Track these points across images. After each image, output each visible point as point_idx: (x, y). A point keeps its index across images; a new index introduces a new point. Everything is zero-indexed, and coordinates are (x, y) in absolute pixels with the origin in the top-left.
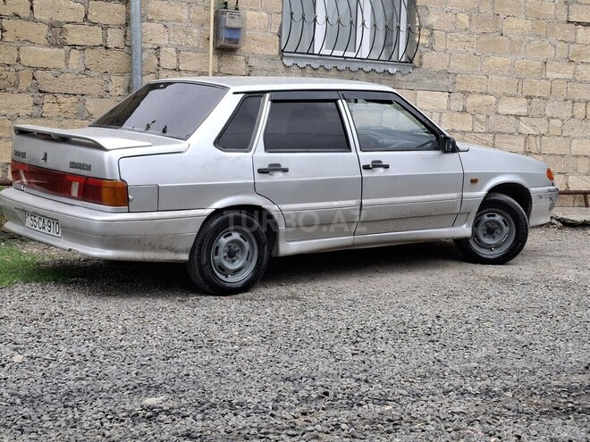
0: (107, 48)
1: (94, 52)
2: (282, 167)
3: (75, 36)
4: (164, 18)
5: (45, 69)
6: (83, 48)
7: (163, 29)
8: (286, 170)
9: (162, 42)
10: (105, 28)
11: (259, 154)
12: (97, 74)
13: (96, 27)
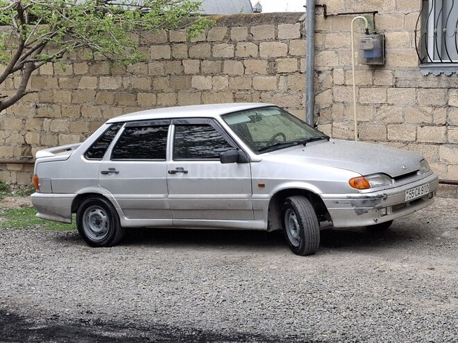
0: (300, 73)
1: (293, 76)
2: (116, 171)
3: (282, 66)
4: (335, 46)
5: (266, 91)
6: (286, 74)
7: (334, 55)
8: (117, 173)
9: (334, 64)
10: (299, 58)
11: (106, 162)
12: (295, 92)
13: (294, 59)
